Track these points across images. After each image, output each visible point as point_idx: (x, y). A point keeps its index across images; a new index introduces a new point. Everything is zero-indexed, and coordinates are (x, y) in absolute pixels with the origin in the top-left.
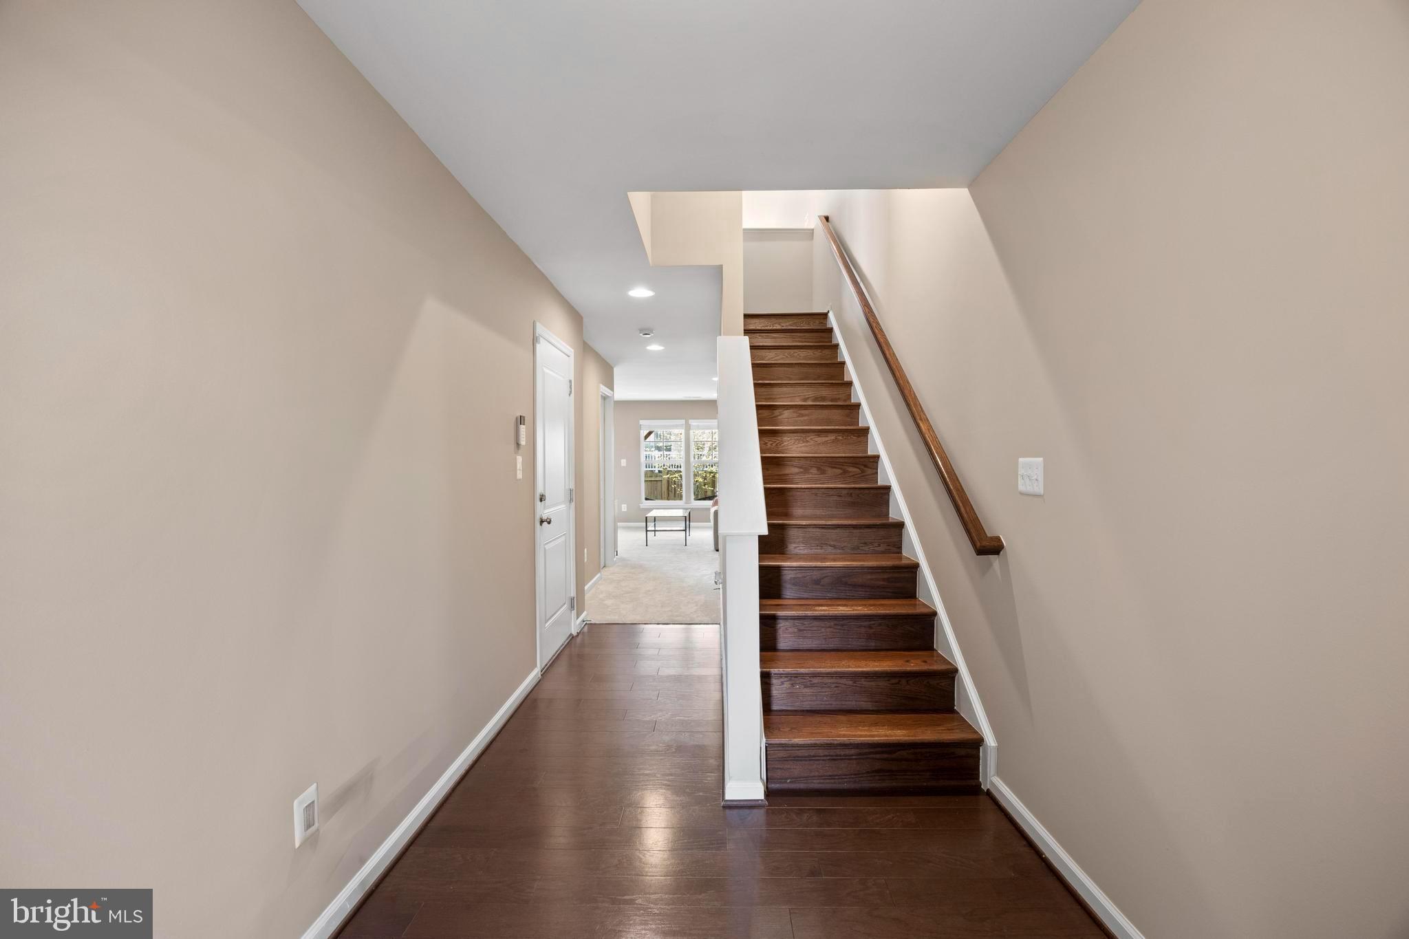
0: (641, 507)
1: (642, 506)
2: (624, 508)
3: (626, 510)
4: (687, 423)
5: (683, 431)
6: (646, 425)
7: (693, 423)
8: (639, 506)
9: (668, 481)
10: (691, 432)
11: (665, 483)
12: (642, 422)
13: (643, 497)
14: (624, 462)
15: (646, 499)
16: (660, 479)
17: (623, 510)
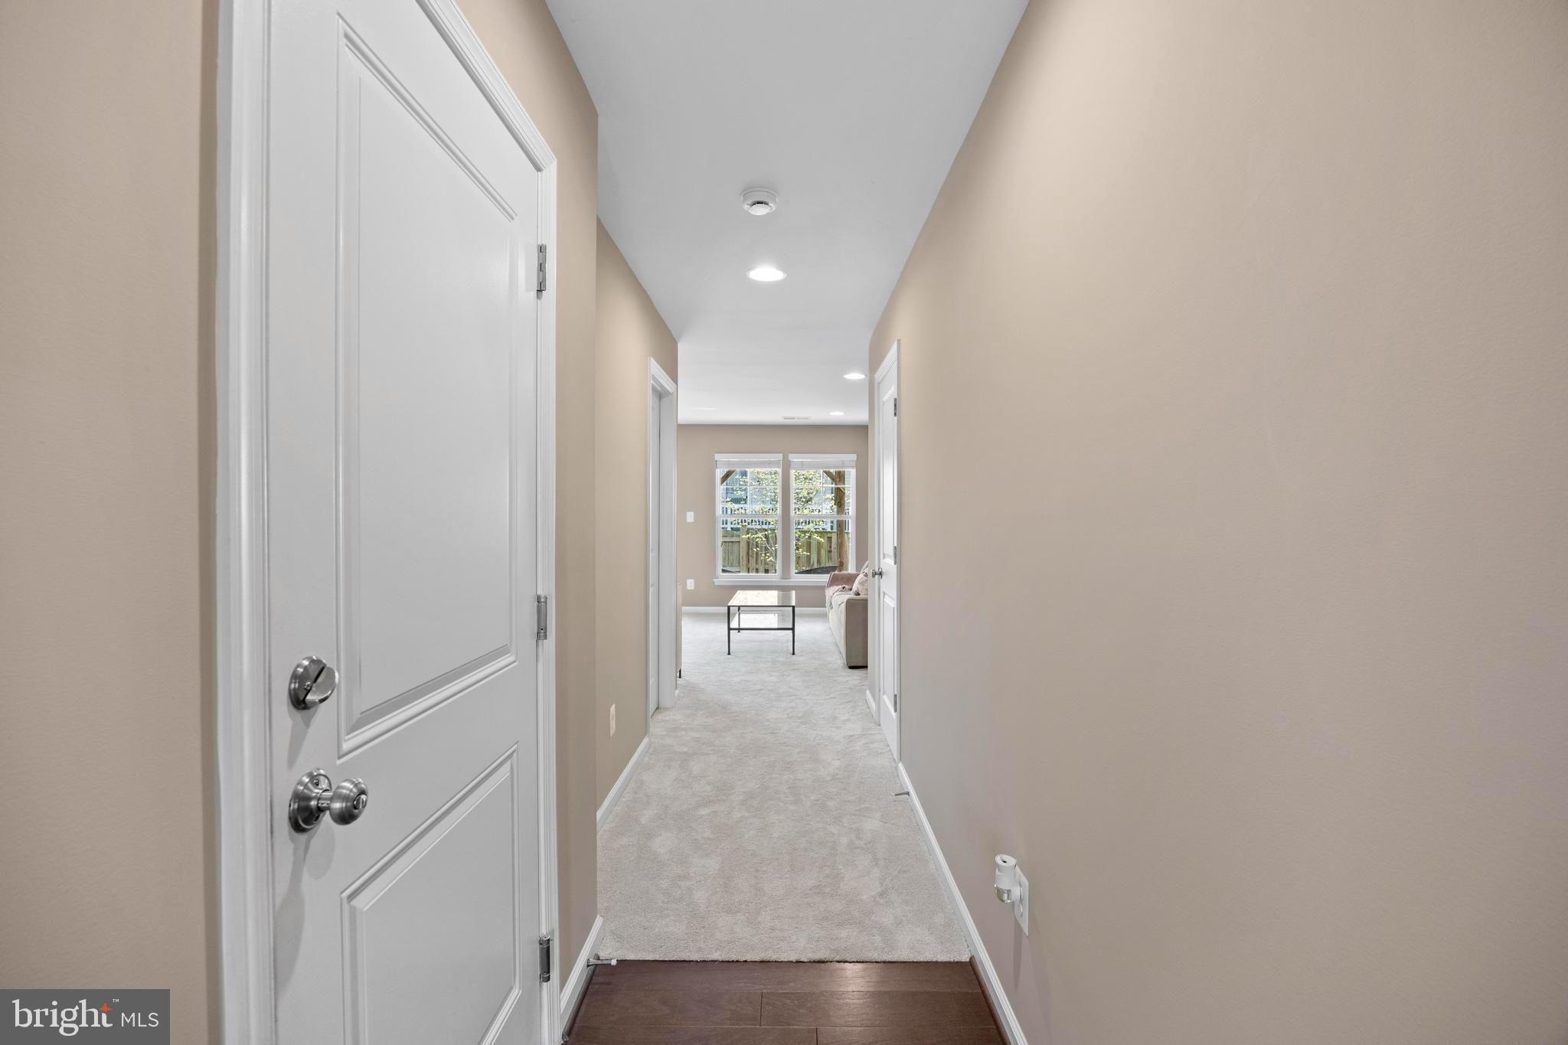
0: (716, 584)
1: (717, 582)
2: (690, 584)
3: (693, 588)
4: (785, 458)
5: (779, 470)
6: (724, 461)
7: (794, 458)
8: (713, 582)
9: (748, 543)
10: (793, 472)
11: (743, 545)
12: (718, 457)
13: (720, 568)
14: (690, 517)
15: (724, 571)
16: (738, 540)
17: (689, 588)
